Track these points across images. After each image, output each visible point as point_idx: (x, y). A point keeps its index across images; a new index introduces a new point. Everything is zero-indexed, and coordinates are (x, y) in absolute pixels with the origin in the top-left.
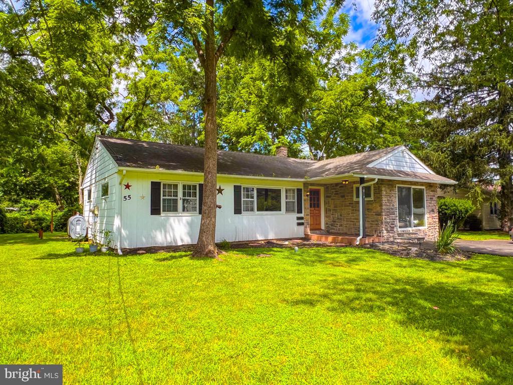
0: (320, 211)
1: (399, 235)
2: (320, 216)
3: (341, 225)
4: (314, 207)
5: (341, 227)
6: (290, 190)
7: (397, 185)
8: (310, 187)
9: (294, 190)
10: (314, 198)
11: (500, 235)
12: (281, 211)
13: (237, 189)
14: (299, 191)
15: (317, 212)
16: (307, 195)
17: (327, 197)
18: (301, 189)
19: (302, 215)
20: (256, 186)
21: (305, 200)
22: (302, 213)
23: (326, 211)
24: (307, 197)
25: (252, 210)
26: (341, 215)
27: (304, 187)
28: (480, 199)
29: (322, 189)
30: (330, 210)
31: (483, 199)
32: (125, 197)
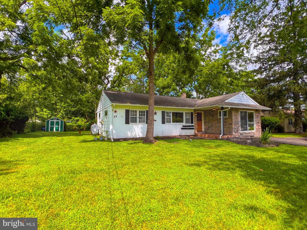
0: (202, 123)
1: (241, 134)
2: (202, 125)
3: (212, 129)
4: (199, 121)
5: (212, 130)
6: (187, 113)
7: (240, 110)
8: (197, 112)
9: (189, 113)
10: (199, 117)
11: (294, 135)
12: (183, 122)
13: (163, 113)
14: (192, 113)
15: (201, 123)
16: (196, 115)
17: (205, 116)
18: (193, 113)
19: (193, 125)
20: (171, 111)
21: (194, 118)
22: (193, 123)
23: (205, 123)
24: (195, 116)
25: (170, 122)
26: (212, 125)
27: (194, 111)
28: (283, 117)
29: (203, 113)
30: (206, 122)
31: (285, 117)
32: (114, 116)
